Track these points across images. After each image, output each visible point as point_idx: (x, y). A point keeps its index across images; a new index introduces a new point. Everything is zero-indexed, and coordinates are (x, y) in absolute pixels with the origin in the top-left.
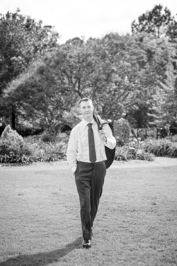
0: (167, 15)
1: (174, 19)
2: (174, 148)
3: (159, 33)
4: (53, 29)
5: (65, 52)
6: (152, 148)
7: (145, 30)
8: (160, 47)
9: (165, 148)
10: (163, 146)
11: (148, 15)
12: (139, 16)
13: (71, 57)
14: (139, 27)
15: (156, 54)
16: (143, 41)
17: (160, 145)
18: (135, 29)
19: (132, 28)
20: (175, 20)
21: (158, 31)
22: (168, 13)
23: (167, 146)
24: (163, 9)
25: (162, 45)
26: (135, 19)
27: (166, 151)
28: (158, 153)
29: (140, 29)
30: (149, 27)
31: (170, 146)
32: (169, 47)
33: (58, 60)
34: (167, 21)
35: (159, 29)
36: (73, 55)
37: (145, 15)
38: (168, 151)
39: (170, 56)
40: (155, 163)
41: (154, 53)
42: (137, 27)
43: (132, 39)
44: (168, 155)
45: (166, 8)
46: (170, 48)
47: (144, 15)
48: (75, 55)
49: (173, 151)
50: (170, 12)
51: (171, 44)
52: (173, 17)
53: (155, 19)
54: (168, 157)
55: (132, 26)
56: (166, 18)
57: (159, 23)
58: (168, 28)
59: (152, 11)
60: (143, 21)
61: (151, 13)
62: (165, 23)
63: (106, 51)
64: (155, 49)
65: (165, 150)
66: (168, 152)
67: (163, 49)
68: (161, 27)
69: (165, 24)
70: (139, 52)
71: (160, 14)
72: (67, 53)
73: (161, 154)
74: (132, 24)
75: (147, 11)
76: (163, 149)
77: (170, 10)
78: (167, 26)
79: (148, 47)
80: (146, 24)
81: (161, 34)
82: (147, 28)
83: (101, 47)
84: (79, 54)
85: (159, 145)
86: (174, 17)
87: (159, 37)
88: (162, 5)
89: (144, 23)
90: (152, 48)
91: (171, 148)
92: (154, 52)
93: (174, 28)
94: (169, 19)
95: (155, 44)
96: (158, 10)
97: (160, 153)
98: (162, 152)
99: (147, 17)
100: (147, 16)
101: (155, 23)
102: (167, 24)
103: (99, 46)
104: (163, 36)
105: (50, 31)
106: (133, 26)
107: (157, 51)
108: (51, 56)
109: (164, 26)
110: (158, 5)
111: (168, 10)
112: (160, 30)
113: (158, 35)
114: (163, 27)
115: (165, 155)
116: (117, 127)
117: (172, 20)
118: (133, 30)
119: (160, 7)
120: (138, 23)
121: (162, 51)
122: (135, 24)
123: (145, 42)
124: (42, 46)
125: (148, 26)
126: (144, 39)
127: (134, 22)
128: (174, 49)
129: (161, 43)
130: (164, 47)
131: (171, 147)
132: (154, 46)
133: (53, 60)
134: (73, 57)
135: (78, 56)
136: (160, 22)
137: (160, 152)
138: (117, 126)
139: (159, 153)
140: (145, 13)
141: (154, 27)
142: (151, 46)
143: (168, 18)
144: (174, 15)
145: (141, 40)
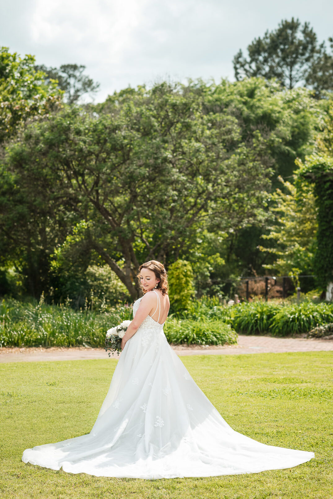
0: (308, 43)
1: (323, 50)
2: (283, 317)
3: (291, 79)
4: (81, 72)
5: (66, 123)
6: (240, 317)
7: (263, 72)
8: (290, 107)
9: (265, 317)
10: (262, 313)
11: (268, 41)
12: (251, 44)
13: (78, 133)
14: (250, 67)
15: (281, 122)
16: (256, 96)
17: (256, 312)
18: (241, 71)
19: (236, 68)
20: (325, 51)
21: (291, 75)
22: (311, 36)
23: (269, 314)
24: (301, 28)
25: (295, 105)
26: (240, 50)
27: (268, 323)
28: (250, 328)
29: (252, 71)
30: (271, 67)
31: (276, 313)
32: (311, 107)
33: (52, 139)
34: (307, 55)
35: (291, 71)
36: (82, 129)
37: (263, 42)
38: (272, 323)
39: (311, 127)
40: (236, 348)
41: (277, 121)
42: (247, 67)
43: (232, 93)
44: (271, 331)
45: (306, 27)
46: (312, 110)
47: (259, 42)
48: (87, 129)
49: (280, 324)
50: (315, 34)
51: (314, 102)
52: (322, 46)
53: (282, 51)
54: (271, 336)
55: (235, 64)
56: (305, 48)
57: (292, 57)
58: (310, 67)
59: (277, 34)
60: (259, 54)
61: (275, 38)
62: (304, 57)
63: (153, 119)
64: (279, 112)
65: (265, 321)
66: (271, 326)
67: (297, 112)
68: (297, 66)
69: (304, 61)
70: (223, 121)
71: (294, 41)
72: (70, 124)
73: (257, 329)
74: (235, 62)
75: (266, 34)
76: (262, 319)
77: (314, 31)
78: (310, 64)
79: (265, 109)
80: (266, 60)
81: (297, 81)
82: (267, 69)
83: (142, 110)
84: (96, 125)
85: (254, 312)
86: (324, 45)
87: (291, 87)
88: (298, 20)
89: (261, 58)
90: (273, 111)
91: (278, 317)
92: (278, 118)
93: (324, 68)
94: (313, 50)
95: (280, 103)
96: (289, 32)
97: (255, 328)
98: (258, 326)
99: (266, 47)
100: (266, 44)
101: (284, 59)
102: (307, 60)
103: (139, 109)
104: (299, 85)
105: (75, 76)
106: (238, 66)
107: (285, 116)
108: (38, 132)
109: (302, 63)
110: (290, 20)
111: (311, 31)
112: (294, 73)
113: (291, 84)
114: (301, 67)
115: (265, 332)
116: (175, 276)
117: (319, 52)
118: (237, 74)
119: (292, 26)
120: (249, 59)
121: (295, 116)
122: (241, 60)
123: (259, 98)
124: (27, 109)
125: (269, 64)
126: (257, 92)
127: (240, 55)
128: (321, 111)
129: (294, 99)
130: (301, 108)
131: (278, 314)
132: (277, 105)
133: (41, 138)
134: (83, 134)
135: (94, 131)
136: (294, 56)
137: (256, 326)
138: (175, 272)
139: (252, 329)
140: (262, 38)
141: (281, 67)
142: (271, 107)
143: (310, 47)
144: (324, 42)
145: (251, 94)
